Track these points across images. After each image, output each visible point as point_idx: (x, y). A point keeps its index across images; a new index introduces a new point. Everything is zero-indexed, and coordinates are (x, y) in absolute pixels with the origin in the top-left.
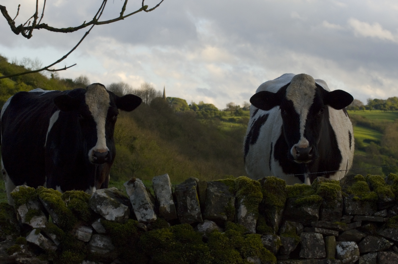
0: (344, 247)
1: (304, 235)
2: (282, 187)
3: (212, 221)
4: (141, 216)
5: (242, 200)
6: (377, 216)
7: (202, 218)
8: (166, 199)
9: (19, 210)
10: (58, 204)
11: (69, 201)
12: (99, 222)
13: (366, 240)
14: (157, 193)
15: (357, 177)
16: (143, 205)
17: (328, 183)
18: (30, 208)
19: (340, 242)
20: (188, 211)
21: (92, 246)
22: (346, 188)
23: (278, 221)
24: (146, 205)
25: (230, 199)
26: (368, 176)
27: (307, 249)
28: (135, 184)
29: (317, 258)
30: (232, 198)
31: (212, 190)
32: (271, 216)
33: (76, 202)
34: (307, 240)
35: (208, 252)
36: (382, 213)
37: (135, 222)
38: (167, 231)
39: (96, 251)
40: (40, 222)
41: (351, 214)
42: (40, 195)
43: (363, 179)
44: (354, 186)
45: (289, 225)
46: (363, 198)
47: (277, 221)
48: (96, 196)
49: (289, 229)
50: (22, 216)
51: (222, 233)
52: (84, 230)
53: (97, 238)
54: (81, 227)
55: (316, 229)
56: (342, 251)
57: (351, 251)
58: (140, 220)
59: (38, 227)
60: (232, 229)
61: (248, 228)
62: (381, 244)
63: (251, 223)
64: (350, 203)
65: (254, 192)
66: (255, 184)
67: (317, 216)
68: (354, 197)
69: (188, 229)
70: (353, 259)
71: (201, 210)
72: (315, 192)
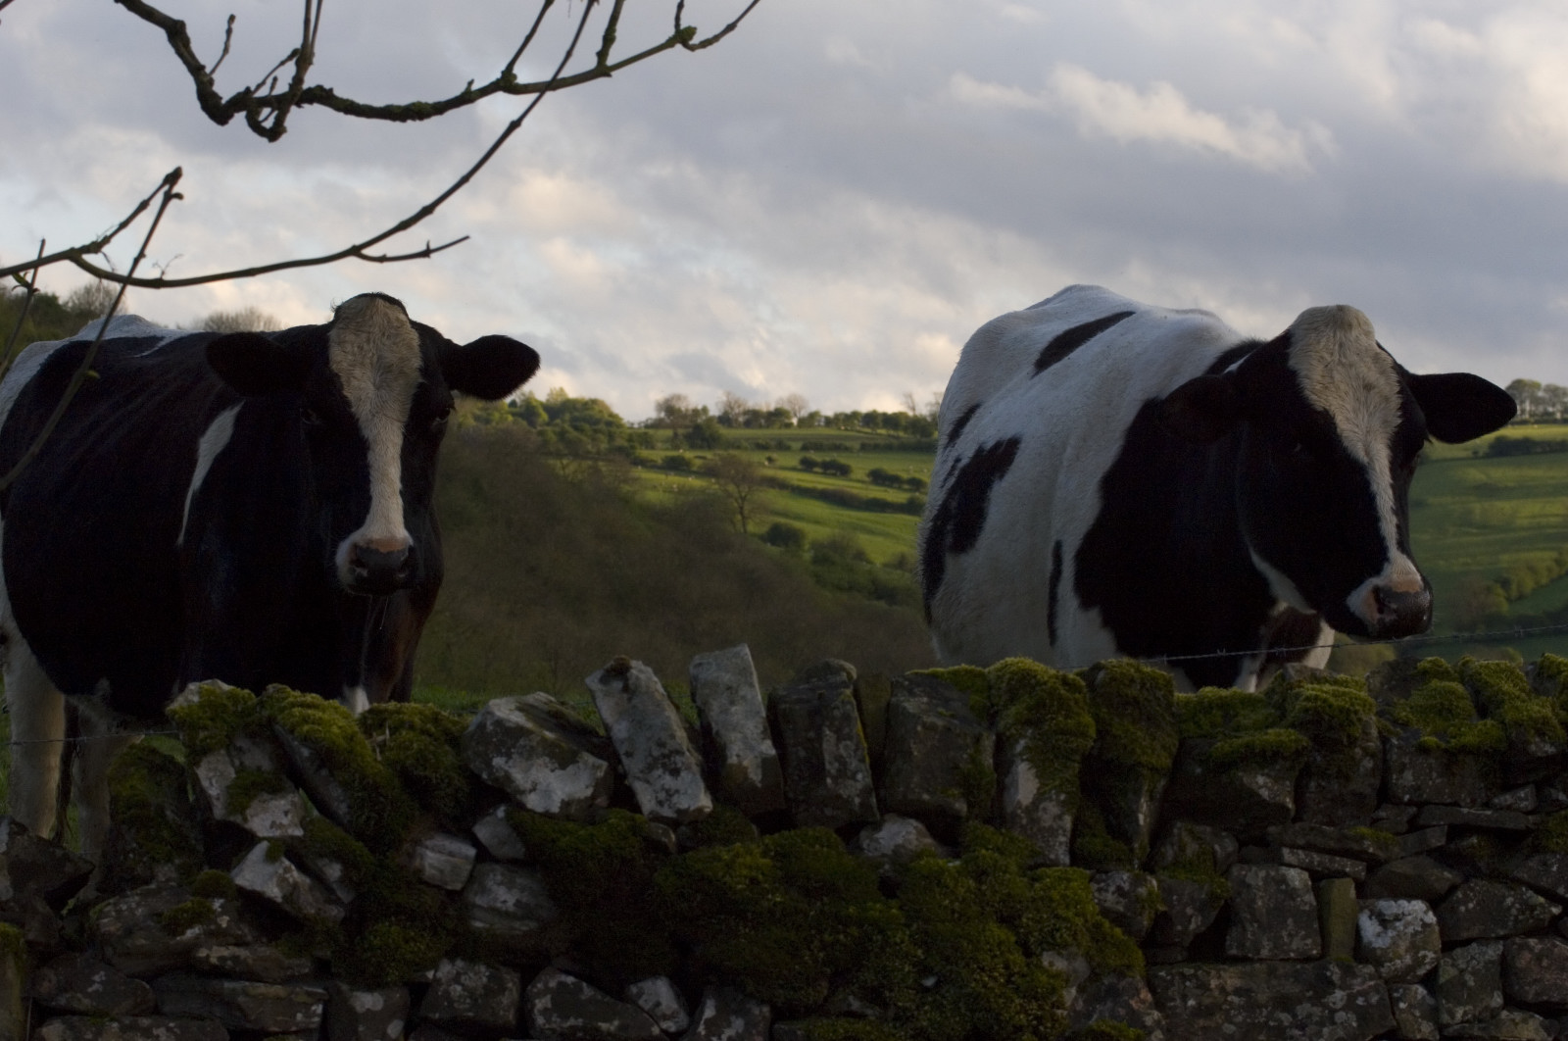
0: (1387, 918)
1: (1244, 873)
2: (1162, 699)
3: (911, 817)
4: (657, 798)
5: (1022, 742)
6: (1501, 809)
7: (879, 808)
8: (746, 737)
9: (202, 772)
10: (350, 752)
11: (385, 741)
12: (501, 820)
13: (1465, 895)
14: (712, 713)
15: (1428, 665)
16: (664, 756)
17: (1327, 687)
18: (242, 763)
19: (1370, 901)
20: (825, 780)
21: (474, 905)
22: (1388, 705)
23: (1148, 820)
24: (672, 759)
25: (978, 740)
26: (1467, 662)
27: (1252, 926)
28: (631, 682)
29: (1288, 960)
30: (985, 734)
31: (912, 705)
32: (1123, 804)
33: (415, 745)
34: (1254, 891)
35: (900, 932)
36: (1522, 799)
37: (633, 820)
38: (751, 854)
39: (492, 925)
40: (283, 816)
41: (1409, 800)
42: (279, 717)
43: (1448, 672)
44: (1417, 698)
45: (1187, 839)
46: (1453, 740)
47: (1145, 820)
48: (488, 723)
49: (1189, 852)
50: (213, 792)
51: (950, 862)
52: (443, 845)
53: (495, 875)
54: (432, 838)
55: (1286, 851)
56: (1379, 935)
57: (1412, 934)
58: (651, 813)
59: (278, 833)
60: (987, 849)
61: (1040, 847)
62: (1517, 909)
63: (1051, 827)
64: (1406, 760)
65: (1067, 717)
66: (1067, 688)
67: (1290, 806)
68: (1422, 739)
69: (828, 847)
70: (1419, 962)
71: (873, 779)
72: (1283, 716)
